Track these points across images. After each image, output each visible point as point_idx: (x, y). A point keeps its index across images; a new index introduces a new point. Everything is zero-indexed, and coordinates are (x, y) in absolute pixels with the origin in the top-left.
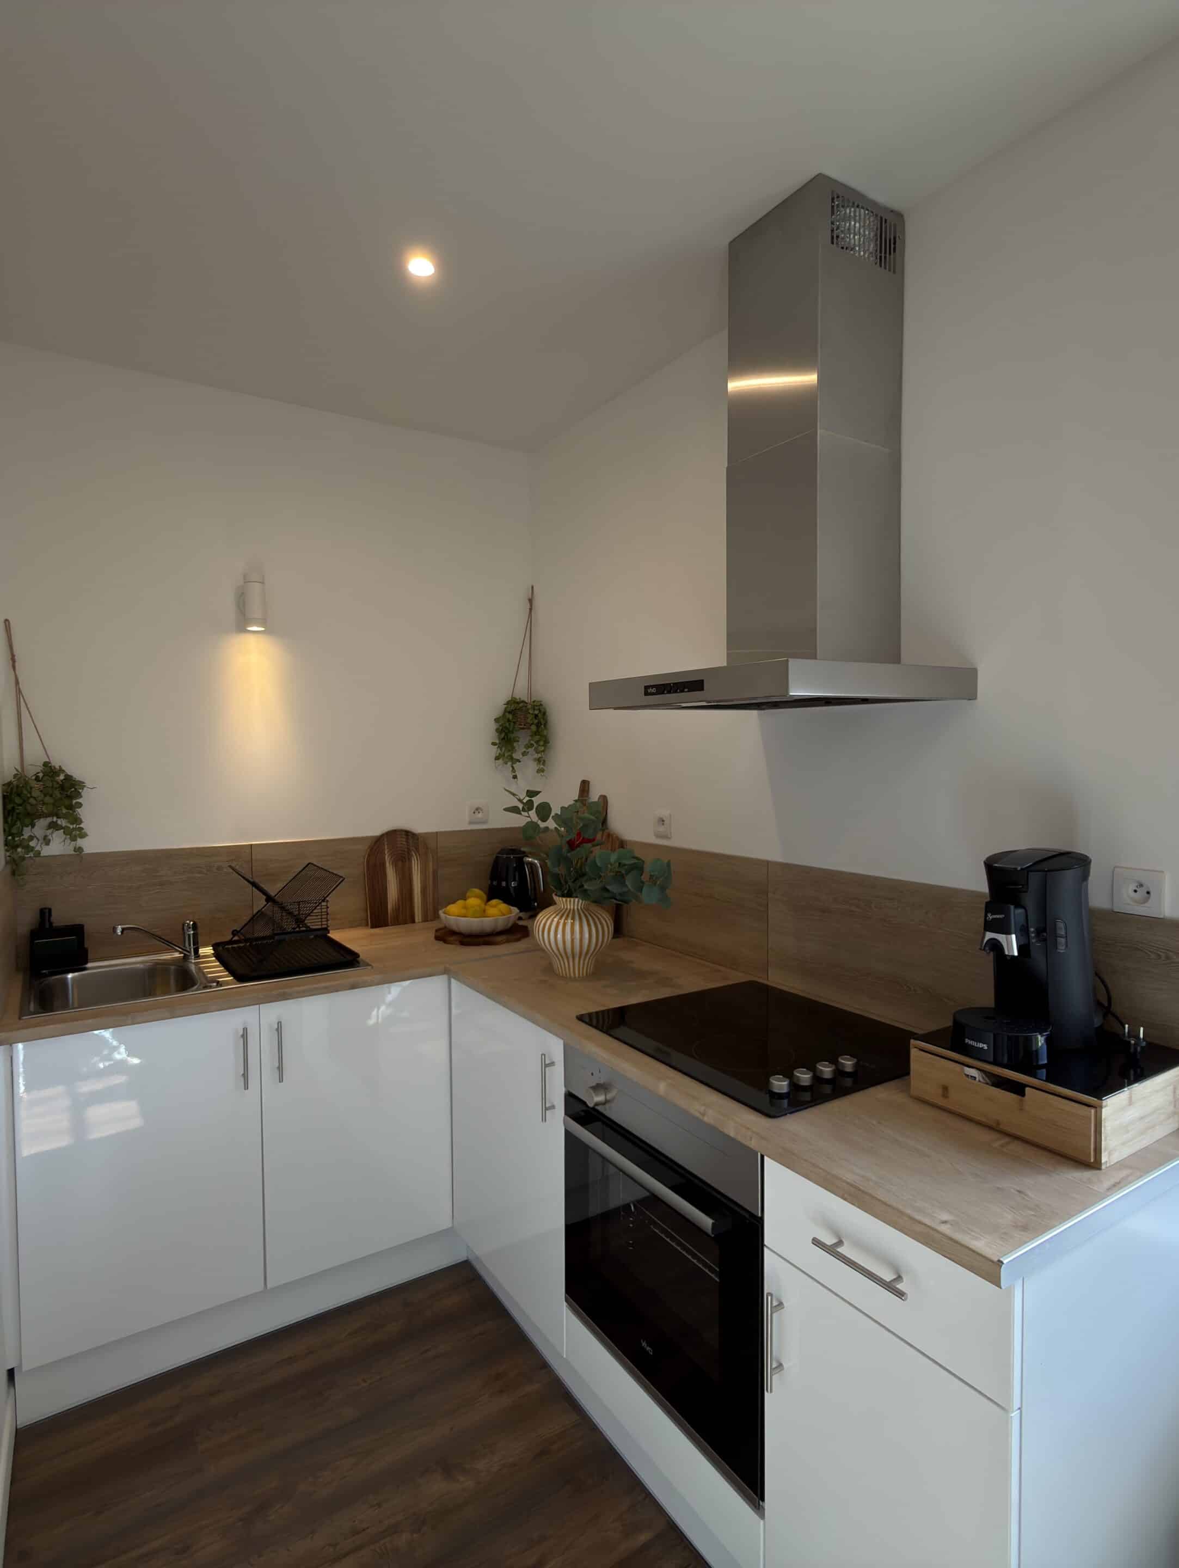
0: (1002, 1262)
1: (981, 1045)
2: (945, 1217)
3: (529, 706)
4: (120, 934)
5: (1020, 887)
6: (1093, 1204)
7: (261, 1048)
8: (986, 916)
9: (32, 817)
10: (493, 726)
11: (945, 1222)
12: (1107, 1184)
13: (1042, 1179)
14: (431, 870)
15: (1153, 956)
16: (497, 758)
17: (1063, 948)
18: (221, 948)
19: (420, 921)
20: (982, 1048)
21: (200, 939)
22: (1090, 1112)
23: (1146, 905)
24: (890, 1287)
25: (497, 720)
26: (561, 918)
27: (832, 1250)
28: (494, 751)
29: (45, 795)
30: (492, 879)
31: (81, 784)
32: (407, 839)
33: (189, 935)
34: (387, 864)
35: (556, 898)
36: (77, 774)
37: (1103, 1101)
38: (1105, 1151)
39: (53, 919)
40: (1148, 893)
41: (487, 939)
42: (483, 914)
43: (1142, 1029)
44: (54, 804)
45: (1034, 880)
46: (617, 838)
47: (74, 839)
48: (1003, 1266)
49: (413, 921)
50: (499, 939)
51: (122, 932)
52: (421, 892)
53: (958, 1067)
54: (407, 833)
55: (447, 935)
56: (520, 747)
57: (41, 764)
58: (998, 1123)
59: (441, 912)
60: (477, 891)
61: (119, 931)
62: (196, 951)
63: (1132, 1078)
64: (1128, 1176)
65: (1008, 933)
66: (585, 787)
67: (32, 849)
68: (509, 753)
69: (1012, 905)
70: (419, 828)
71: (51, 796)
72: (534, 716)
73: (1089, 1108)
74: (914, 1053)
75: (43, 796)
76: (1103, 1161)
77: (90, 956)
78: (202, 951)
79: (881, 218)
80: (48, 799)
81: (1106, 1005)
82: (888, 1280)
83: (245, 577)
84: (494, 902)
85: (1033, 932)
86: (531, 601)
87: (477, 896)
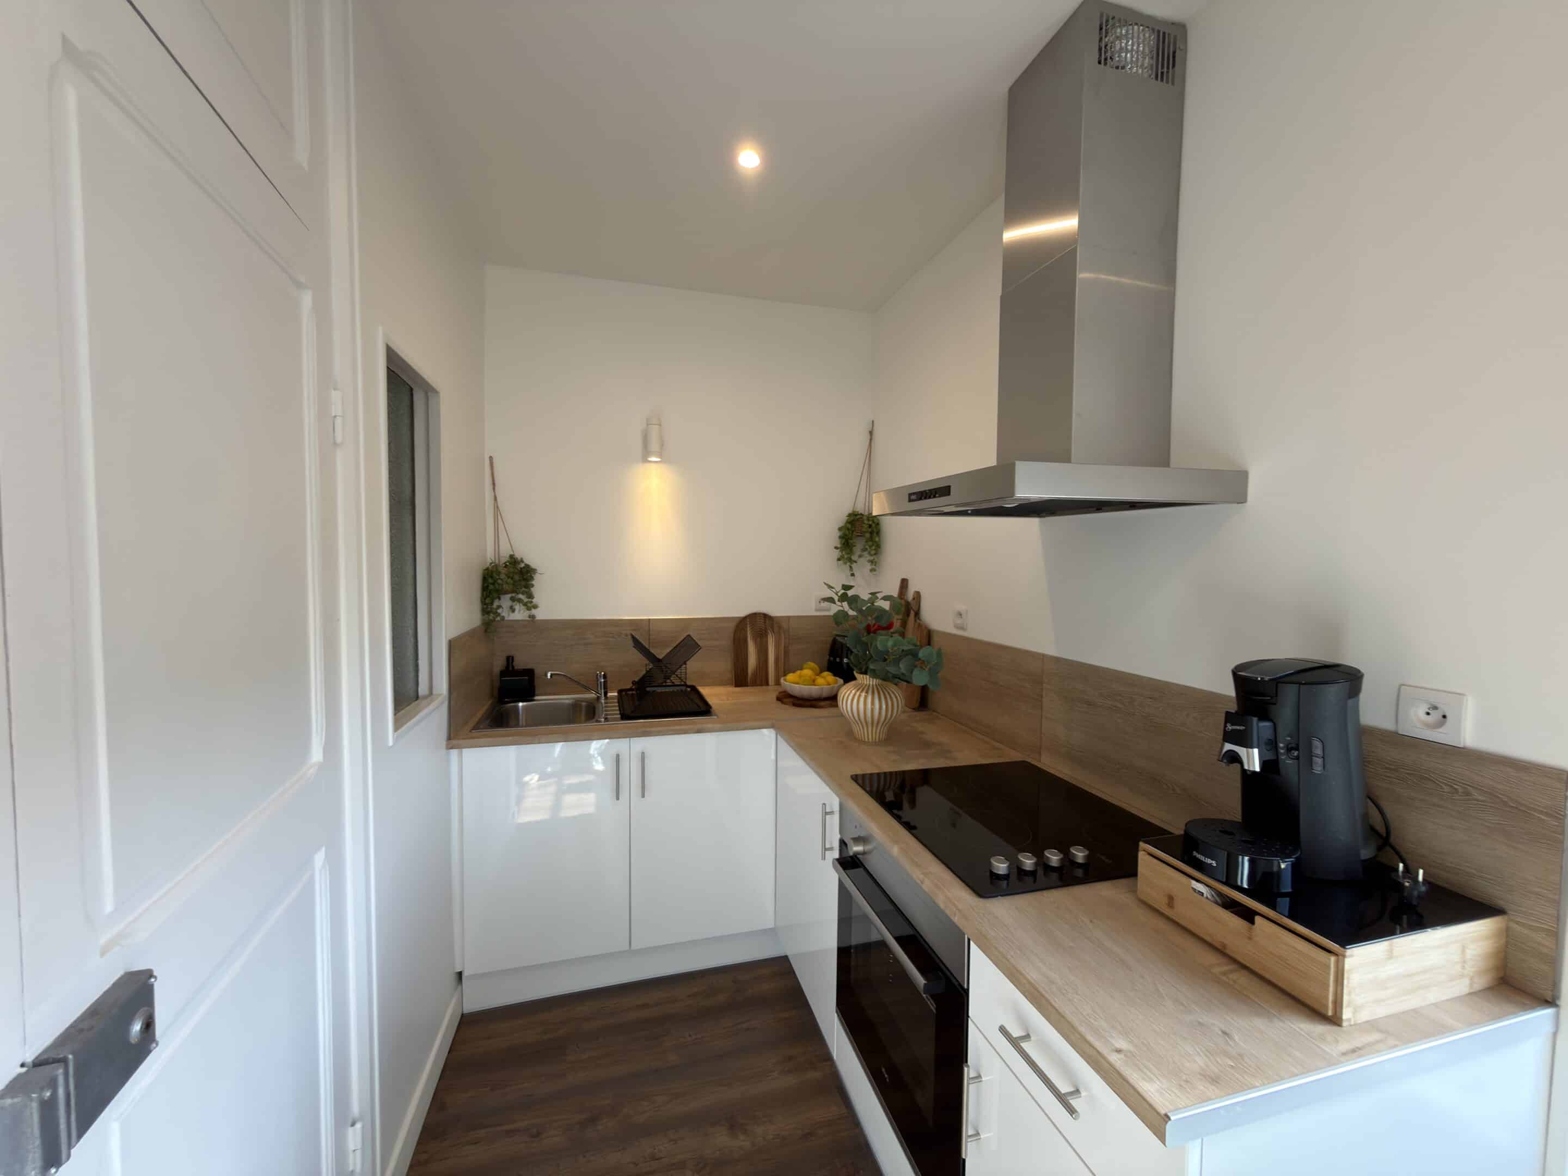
0: (1170, 1119)
1: (1209, 861)
2: (1122, 1044)
3: (865, 518)
4: (549, 677)
5: (1269, 698)
6: (1316, 1069)
7: (631, 770)
8: (1225, 726)
9: (499, 593)
10: (838, 534)
11: (1119, 1051)
12: (1344, 1046)
13: (1259, 1023)
14: (783, 645)
15: (1446, 789)
16: (839, 560)
17: (1319, 769)
18: (624, 693)
19: (773, 684)
20: (1211, 864)
21: (609, 684)
22: (1330, 960)
23: (1440, 730)
24: (1062, 1099)
25: (840, 529)
26: (858, 690)
27: (1015, 1042)
28: (837, 553)
29: (508, 577)
30: (830, 655)
31: (534, 571)
32: (765, 620)
33: (601, 682)
34: (749, 639)
35: (856, 675)
36: (533, 566)
37: (1348, 950)
38: (1348, 1006)
39: (514, 663)
40: (1444, 717)
41: (814, 703)
42: (813, 682)
43: (1421, 872)
44: (514, 584)
45: (1289, 694)
46: (926, 627)
47: (529, 609)
48: (1170, 1122)
49: (767, 684)
50: (822, 703)
51: (551, 676)
52: (775, 662)
53: (1184, 879)
54: (765, 616)
55: (787, 698)
56: (857, 550)
57: (508, 556)
58: (1224, 946)
59: (782, 681)
60: (812, 664)
61: (549, 675)
62: (606, 694)
63: (1405, 925)
64: (1378, 1042)
65: (1248, 745)
66: (904, 583)
67: (499, 615)
68: (849, 556)
69: (1255, 716)
70: (776, 610)
71: (512, 578)
72: (868, 526)
73: (1329, 954)
74: (1142, 856)
75: (507, 578)
76: (1345, 1017)
77: (537, 692)
78: (610, 694)
79: (1159, 32)
80: (509, 580)
81: (1384, 835)
82: (1063, 1092)
83: (647, 420)
84: (826, 674)
85: (1282, 748)
86: (871, 433)
87: (812, 669)
